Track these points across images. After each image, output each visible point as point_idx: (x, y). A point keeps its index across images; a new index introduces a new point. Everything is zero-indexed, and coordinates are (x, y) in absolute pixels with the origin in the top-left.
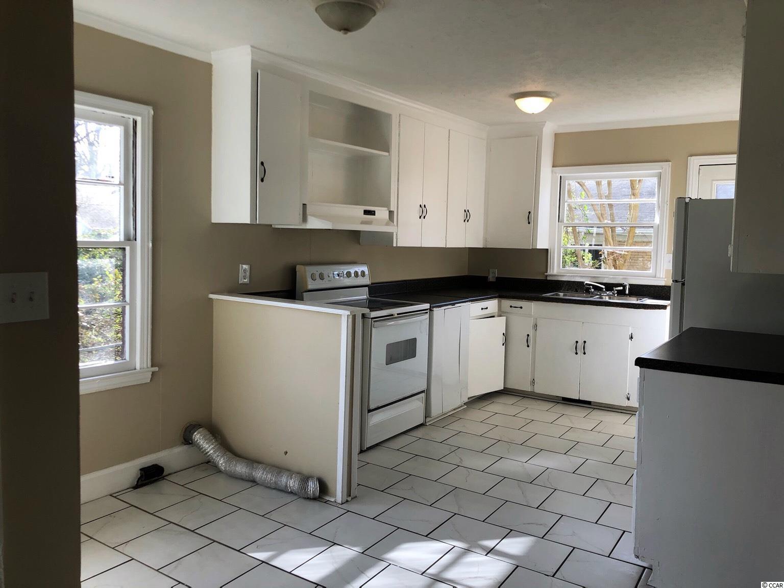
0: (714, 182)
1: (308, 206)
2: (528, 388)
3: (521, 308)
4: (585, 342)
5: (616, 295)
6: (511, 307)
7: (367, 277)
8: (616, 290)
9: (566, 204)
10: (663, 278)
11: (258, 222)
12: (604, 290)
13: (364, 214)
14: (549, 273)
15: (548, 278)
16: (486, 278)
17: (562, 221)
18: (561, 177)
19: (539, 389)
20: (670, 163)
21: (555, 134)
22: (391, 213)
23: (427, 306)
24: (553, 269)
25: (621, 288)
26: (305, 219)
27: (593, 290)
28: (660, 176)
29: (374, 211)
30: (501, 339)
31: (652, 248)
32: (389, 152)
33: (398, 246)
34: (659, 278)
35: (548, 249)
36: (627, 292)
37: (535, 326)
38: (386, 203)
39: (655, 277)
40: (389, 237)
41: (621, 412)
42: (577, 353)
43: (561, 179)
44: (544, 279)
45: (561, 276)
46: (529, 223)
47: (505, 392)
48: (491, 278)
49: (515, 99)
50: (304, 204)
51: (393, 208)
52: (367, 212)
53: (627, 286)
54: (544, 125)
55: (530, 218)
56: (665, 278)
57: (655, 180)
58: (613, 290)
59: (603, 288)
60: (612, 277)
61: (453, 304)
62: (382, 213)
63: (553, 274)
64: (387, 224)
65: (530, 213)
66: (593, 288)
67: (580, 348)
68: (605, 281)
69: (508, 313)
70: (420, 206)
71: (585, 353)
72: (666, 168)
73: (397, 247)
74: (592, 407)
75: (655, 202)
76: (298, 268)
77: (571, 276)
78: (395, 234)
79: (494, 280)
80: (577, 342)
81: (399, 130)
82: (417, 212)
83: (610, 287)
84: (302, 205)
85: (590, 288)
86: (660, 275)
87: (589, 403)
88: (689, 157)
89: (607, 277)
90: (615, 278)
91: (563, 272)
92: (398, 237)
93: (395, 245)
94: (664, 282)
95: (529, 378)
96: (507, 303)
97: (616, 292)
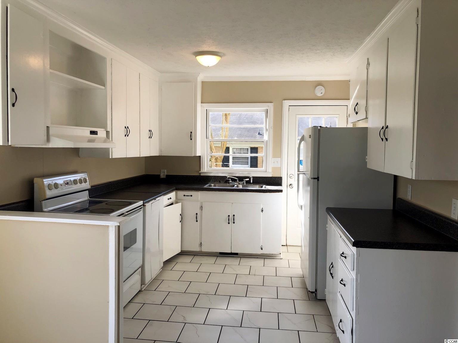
0: (297, 116)
1: (50, 128)
2: (197, 249)
3: (191, 196)
4: (234, 215)
5: (245, 184)
6: (184, 196)
7: (88, 183)
8: (245, 181)
9: (210, 127)
10: (270, 172)
11: (10, 144)
12: (238, 181)
13: (90, 134)
14: (202, 171)
15: (202, 175)
16: (159, 176)
17: (208, 138)
18: (206, 110)
19: (205, 249)
20: (273, 103)
21: (202, 82)
22: (108, 132)
23: (141, 203)
24: (204, 168)
25: (248, 179)
26: (48, 140)
27: (231, 181)
28: (267, 112)
29: (97, 132)
30: (179, 218)
31: (263, 154)
32: (104, 86)
33: (113, 157)
34: (269, 172)
35: (200, 156)
36: (252, 182)
37: (201, 207)
38: (104, 126)
39: (266, 172)
40: (106, 151)
41: (257, 258)
42: (229, 223)
43: (206, 111)
44: (198, 175)
45: (209, 173)
46: (191, 139)
47: (183, 253)
48: (163, 176)
49: (196, 56)
50: (47, 127)
51: (109, 129)
52: (93, 133)
53: (252, 178)
54: (199, 75)
55: (191, 136)
56: (272, 172)
57: (264, 114)
58: (243, 181)
59: (237, 180)
60: (241, 172)
61: (155, 199)
62: (102, 133)
63: (204, 172)
64: (105, 141)
65: (191, 132)
66: (231, 180)
67: (231, 220)
68: (237, 175)
69: (182, 200)
70: (125, 127)
71: (234, 223)
72: (270, 107)
73: (112, 159)
74: (239, 256)
75: (264, 127)
76: (36, 180)
77: (216, 173)
78: (110, 149)
79: (165, 177)
80: (229, 216)
81: (112, 70)
82: (123, 132)
83: (241, 179)
84: (46, 127)
85: (229, 180)
86: (269, 171)
87: (237, 254)
88: (283, 101)
89: (238, 173)
90: (243, 173)
91: (210, 170)
92: (113, 151)
93: (111, 157)
94: (271, 175)
95: (198, 243)
96: (181, 193)
97: (245, 182)
